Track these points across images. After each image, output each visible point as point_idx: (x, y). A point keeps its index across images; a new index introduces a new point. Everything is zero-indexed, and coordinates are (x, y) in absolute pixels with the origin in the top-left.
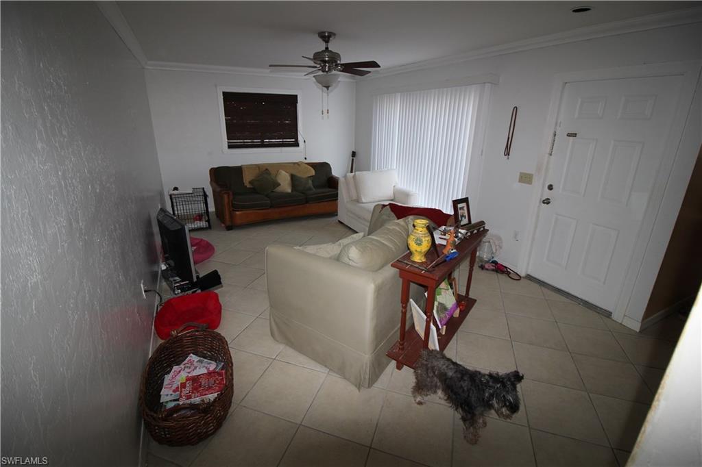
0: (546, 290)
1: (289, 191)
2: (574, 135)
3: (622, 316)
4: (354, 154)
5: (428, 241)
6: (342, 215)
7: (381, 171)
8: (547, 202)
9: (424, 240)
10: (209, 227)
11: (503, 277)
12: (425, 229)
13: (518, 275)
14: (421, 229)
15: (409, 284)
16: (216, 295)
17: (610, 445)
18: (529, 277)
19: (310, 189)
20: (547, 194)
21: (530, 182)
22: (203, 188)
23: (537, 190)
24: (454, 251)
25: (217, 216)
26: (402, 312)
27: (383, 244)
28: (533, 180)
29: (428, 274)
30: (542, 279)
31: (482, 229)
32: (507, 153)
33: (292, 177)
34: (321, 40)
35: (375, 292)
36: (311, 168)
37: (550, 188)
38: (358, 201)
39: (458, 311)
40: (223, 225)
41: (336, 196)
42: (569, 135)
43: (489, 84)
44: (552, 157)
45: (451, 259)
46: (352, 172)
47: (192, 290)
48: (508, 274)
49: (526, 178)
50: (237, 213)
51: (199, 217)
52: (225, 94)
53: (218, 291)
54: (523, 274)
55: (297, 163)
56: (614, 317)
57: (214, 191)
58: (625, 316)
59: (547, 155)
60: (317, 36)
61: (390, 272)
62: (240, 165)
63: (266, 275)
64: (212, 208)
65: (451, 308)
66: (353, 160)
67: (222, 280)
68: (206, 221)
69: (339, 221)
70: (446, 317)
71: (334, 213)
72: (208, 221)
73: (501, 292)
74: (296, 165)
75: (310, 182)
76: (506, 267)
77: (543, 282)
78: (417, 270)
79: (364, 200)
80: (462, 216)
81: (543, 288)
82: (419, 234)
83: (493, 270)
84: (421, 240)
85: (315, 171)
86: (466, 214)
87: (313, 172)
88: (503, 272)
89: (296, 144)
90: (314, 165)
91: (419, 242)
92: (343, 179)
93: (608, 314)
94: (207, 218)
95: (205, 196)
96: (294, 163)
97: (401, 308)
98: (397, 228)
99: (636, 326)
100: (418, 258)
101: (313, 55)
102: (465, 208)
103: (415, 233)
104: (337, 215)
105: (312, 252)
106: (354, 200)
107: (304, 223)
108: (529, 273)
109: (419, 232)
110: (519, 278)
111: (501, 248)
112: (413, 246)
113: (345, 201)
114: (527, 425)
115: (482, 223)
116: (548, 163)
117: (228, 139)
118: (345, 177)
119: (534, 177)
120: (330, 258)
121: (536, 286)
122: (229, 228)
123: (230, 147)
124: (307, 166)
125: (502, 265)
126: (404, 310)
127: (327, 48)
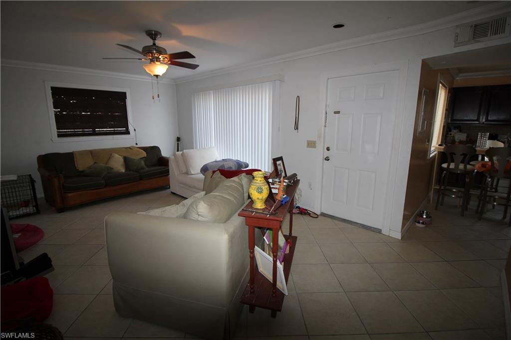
0: (337, 222)
1: (123, 171)
2: (338, 112)
3: (389, 230)
4: (178, 139)
5: (267, 188)
6: (175, 187)
7: (204, 149)
8: (327, 159)
9: (264, 188)
10: (38, 212)
11: (306, 217)
12: (263, 179)
13: (315, 214)
14: (260, 179)
15: (254, 229)
16: (46, 280)
17: (425, 330)
18: (323, 214)
19: (143, 168)
20: (327, 154)
21: (315, 147)
22: (30, 175)
23: (320, 152)
24: (285, 196)
25: (47, 201)
26: (250, 257)
27: (225, 198)
28: (317, 145)
29: (272, 217)
30: (331, 214)
31: (296, 179)
32: (296, 128)
33: (125, 159)
34: (148, 37)
35: (229, 242)
36: (142, 151)
37: (328, 149)
38: (188, 173)
39: (288, 248)
40: (54, 208)
41: (168, 171)
42: (335, 113)
43: (279, 82)
44: (326, 128)
45: (285, 203)
46: (178, 151)
47: (15, 280)
48: (309, 214)
49: (311, 144)
50: (69, 195)
51: (26, 204)
52: (53, 89)
53: (48, 276)
54: (318, 213)
55: (130, 148)
56: (384, 232)
57: (43, 177)
58: (390, 230)
59: (323, 128)
60: (144, 34)
61: (237, 221)
62: (71, 152)
63: (106, 247)
64: (40, 194)
65: (284, 247)
66: (178, 144)
67: (52, 263)
68: (33, 207)
69: (172, 192)
70: (281, 254)
71: (166, 186)
72: (36, 206)
73: (309, 228)
74: (128, 149)
75: (143, 162)
76: (306, 210)
77: (333, 216)
78: (262, 215)
79: (193, 173)
80: (281, 171)
81: (334, 220)
82: (258, 183)
83: (298, 213)
84: (261, 189)
85: (147, 153)
86: (283, 169)
87: (144, 154)
88: (305, 214)
89: (127, 132)
90: (145, 149)
91: (260, 191)
92: (173, 157)
93: (379, 231)
94: (34, 204)
95: (32, 182)
96: (126, 148)
97: (249, 253)
98: (234, 185)
99: (398, 236)
100: (259, 205)
101: (141, 49)
102: (282, 165)
103: (256, 183)
104: (169, 188)
105: (157, 215)
106: (184, 173)
107: (139, 197)
108: (322, 211)
109: (258, 181)
110: (317, 216)
111: (301, 196)
112: (255, 195)
113: (176, 174)
114: (366, 333)
115: (295, 175)
116: (324, 133)
117: (58, 129)
118: (174, 155)
119: (317, 142)
120: (177, 217)
121: (329, 220)
122: (61, 211)
123: (60, 136)
124: (138, 149)
125: (303, 209)
126: (252, 256)
127: (154, 44)
